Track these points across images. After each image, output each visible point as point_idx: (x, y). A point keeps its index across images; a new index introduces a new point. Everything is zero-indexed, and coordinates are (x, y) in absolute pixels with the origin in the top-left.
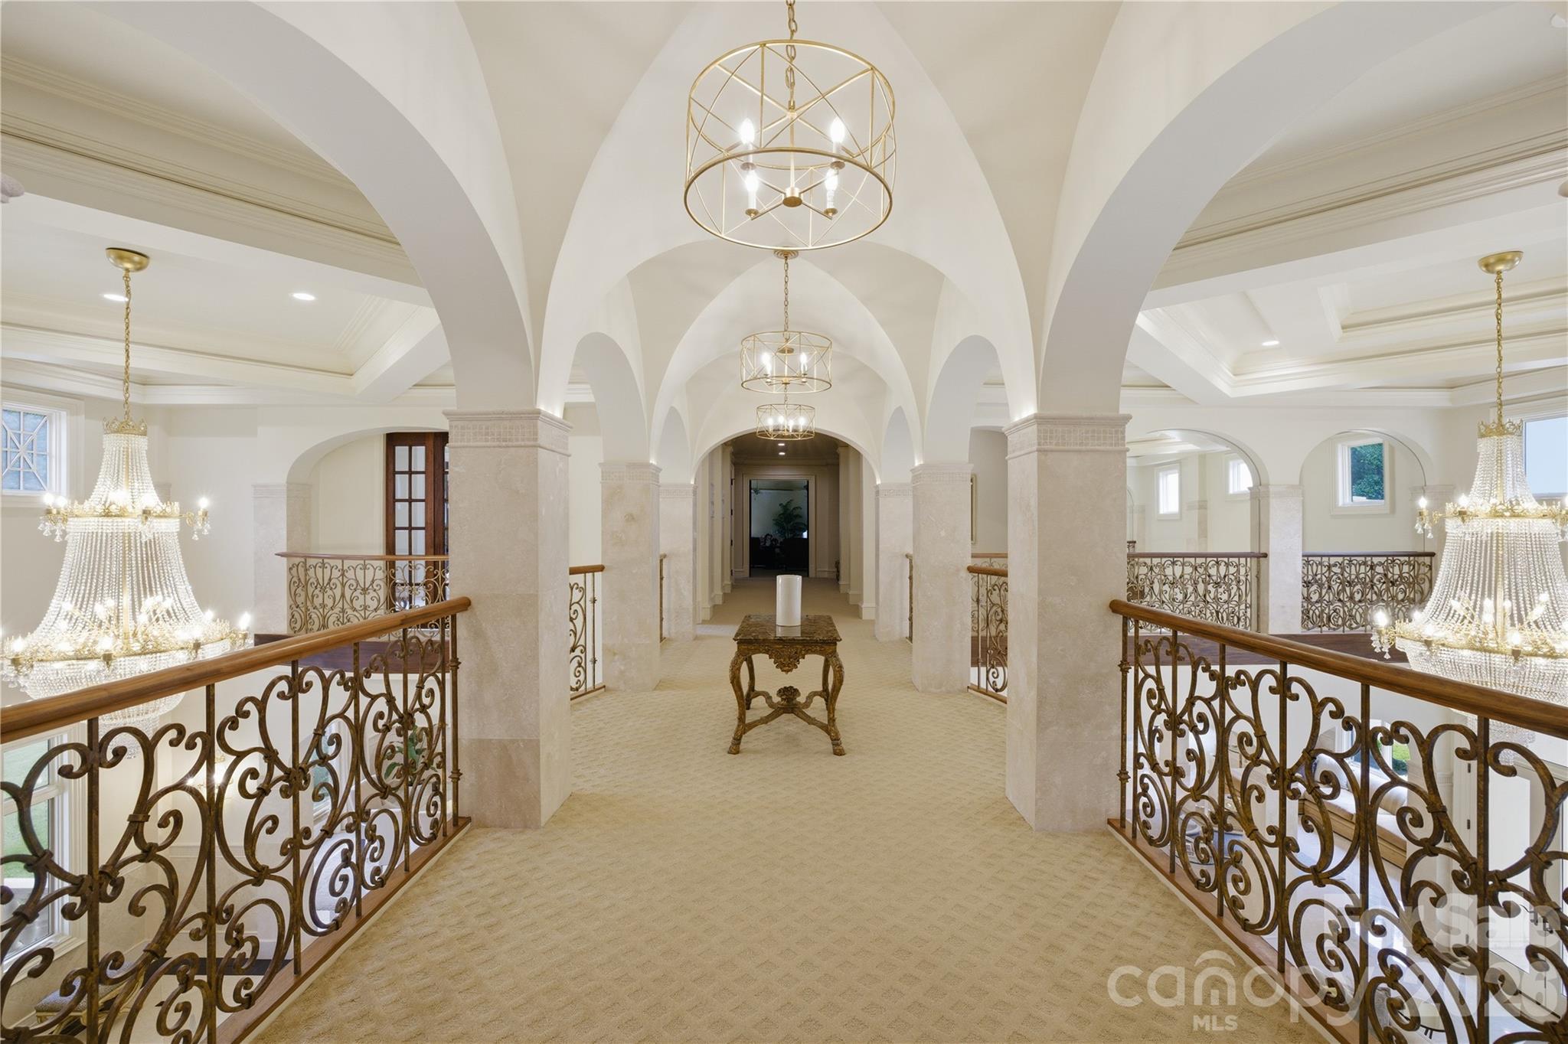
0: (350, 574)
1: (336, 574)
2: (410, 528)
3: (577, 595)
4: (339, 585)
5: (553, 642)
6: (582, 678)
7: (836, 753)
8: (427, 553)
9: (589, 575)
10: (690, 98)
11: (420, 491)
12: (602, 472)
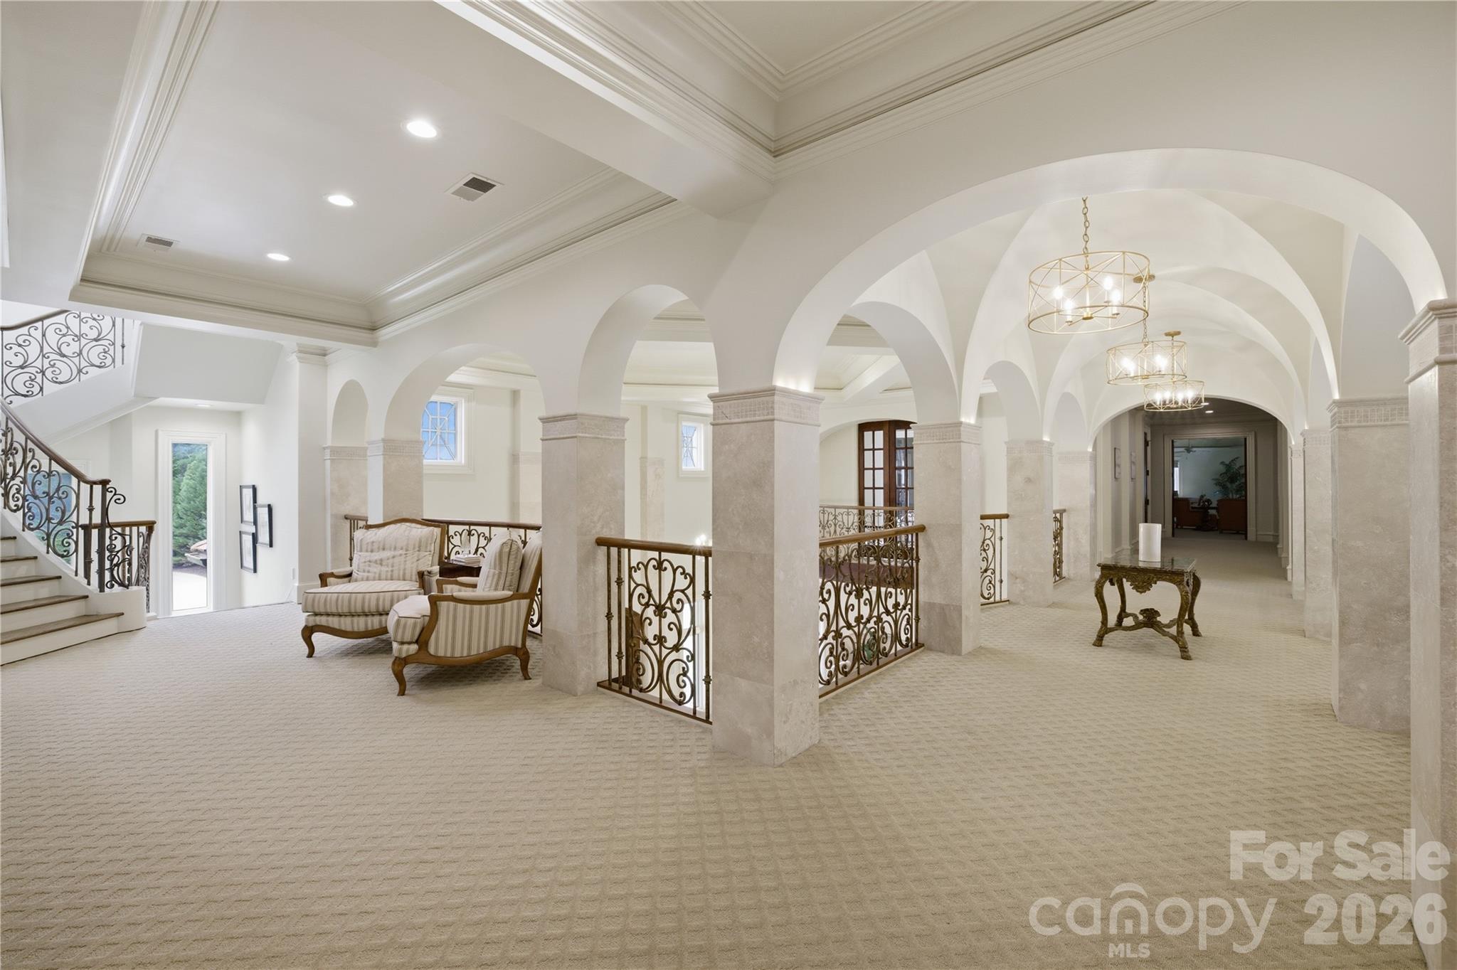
0: (839, 518)
1: (831, 517)
2: (874, 488)
3: (989, 534)
4: (833, 526)
5: (970, 553)
6: (992, 591)
7: (1183, 658)
8: (885, 505)
9: (998, 521)
10: (1030, 282)
11: (880, 462)
12: (1008, 448)
